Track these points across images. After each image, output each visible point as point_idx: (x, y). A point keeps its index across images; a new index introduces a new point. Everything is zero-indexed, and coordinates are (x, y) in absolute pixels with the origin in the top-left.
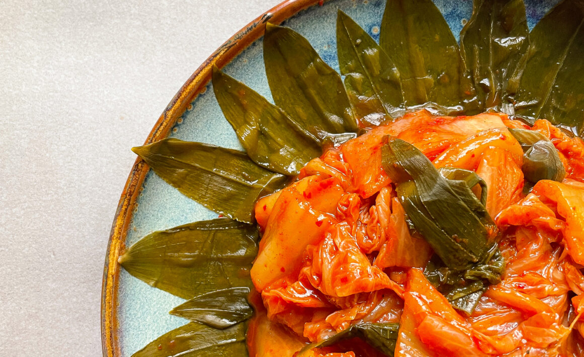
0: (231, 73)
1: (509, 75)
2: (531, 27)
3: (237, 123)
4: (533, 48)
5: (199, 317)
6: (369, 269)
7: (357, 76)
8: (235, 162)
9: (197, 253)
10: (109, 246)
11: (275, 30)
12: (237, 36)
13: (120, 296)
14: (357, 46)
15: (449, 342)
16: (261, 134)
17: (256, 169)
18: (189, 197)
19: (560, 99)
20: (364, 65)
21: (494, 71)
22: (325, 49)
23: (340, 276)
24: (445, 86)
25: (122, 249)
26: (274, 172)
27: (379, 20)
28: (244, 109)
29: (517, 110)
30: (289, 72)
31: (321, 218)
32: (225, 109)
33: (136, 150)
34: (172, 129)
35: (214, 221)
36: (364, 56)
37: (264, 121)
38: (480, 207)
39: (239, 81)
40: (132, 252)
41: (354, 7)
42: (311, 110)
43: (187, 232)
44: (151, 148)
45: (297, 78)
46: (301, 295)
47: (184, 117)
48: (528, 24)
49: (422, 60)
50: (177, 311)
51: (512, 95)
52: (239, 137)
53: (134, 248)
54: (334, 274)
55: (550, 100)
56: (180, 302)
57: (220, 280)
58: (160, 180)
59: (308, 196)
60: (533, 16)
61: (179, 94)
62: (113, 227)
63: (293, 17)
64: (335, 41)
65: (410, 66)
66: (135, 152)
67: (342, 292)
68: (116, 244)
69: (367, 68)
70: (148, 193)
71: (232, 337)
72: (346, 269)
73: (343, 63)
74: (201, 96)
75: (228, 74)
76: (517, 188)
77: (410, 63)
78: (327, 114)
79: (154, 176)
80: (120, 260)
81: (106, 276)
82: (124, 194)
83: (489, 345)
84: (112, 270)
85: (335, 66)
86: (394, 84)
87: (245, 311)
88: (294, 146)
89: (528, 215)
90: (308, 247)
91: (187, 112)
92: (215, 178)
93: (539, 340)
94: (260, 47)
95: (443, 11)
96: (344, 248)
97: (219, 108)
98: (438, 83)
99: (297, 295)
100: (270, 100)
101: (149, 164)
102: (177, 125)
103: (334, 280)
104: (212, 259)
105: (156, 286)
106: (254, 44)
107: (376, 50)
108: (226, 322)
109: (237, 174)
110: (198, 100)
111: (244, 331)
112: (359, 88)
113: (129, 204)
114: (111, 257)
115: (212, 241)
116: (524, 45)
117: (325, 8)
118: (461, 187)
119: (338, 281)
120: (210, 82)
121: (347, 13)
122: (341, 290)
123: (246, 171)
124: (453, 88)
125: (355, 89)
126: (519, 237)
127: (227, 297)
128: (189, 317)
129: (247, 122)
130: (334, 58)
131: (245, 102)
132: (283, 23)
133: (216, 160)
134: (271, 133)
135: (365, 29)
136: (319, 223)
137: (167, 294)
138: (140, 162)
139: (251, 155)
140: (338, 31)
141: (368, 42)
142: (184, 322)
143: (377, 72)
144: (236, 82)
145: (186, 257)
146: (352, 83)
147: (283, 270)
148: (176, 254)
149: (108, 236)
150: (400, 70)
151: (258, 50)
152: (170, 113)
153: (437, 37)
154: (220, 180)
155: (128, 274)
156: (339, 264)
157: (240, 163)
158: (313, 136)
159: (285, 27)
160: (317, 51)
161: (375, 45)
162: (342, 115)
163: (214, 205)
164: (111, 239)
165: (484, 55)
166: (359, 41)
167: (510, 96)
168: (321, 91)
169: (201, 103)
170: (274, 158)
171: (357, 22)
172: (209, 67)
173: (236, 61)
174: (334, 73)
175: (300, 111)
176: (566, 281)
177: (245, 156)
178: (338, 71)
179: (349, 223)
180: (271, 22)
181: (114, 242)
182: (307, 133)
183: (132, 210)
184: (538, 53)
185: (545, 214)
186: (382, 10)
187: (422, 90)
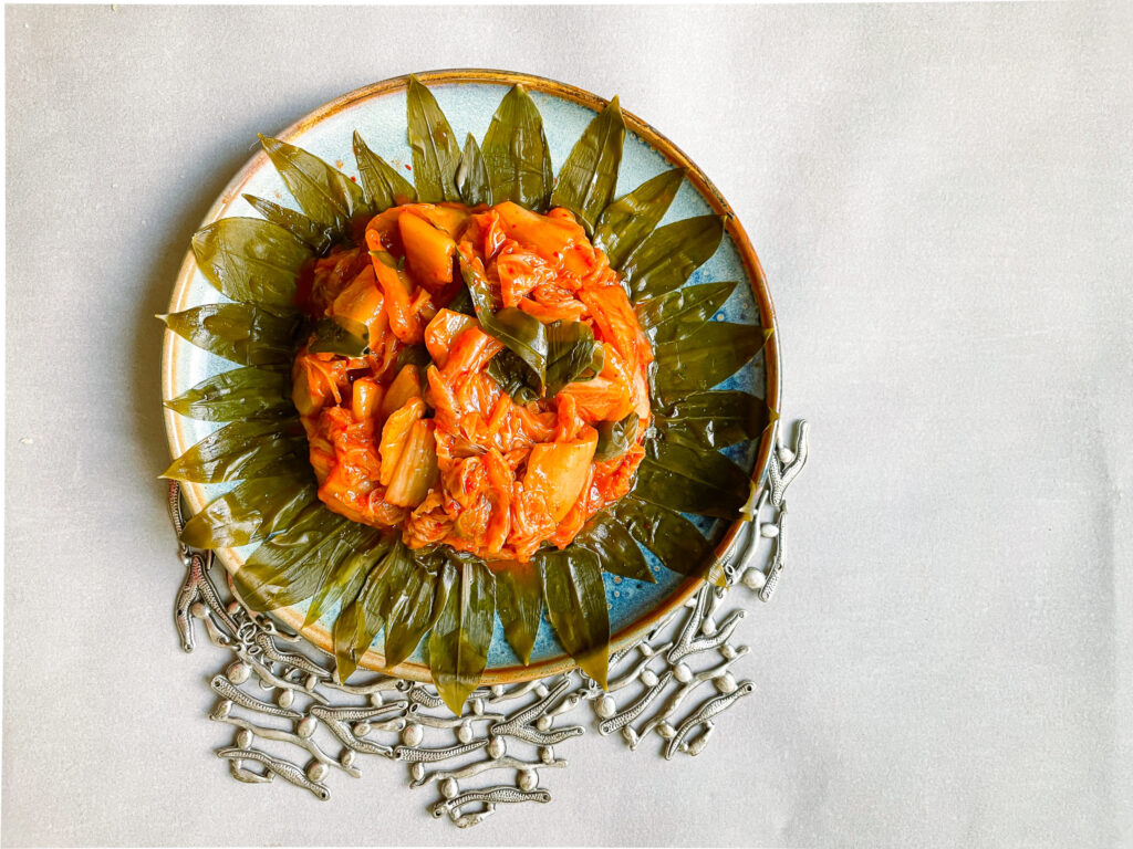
0: (683, 186)
1: (680, 434)
2: (722, 451)
3: (638, 194)
4: (704, 453)
5: (466, 160)
6: (520, 292)
7: (681, 302)
8: (605, 192)
9: (523, 158)
10: (532, 76)
11: (721, 223)
12: (715, 191)
13: (488, 86)
14: (707, 302)
15: (466, 352)
16: (630, 216)
17: (598, 212)
18: (573, 150)
19: (660, 479)
20: (691, 308)
21: (684, 422)
22: (705, 273)
23: (514, 268)
24: (671, 380)
25: (529, 87)
26: (595, 227)
27: (730, 320)
28: (651, 200)
29: (650, 441)
30: (684, 241)
31: (561, 256)
32: (652, 182)
33: (615, 99)
34: (634, 133)
35: (551, 174)
36: (698, 308)
37: (640, 219)
38: (572, 376)
39: (677, 195)
40: (525, 97)
41: (741, 296)
42: (651, 262)
43: (540, 147)
44: (617, 114)
45: (679, 248)
46: (495, 240)
47: (645, 143)
48: (725, 449)
49: (694, 360)
50: (470, 138)
51: (664, 437)
52: (626, 196)
53: (529, 99)
54: (515, 263)
55: (659, 469)
56: (479, 142)
57: (498, 179)
58: (588, 123)
59: (578, 248)
60: (732, 452)
61: (664, 139)
62: (548, 79)
63: (732, 241)
64: (712, 281)
65: (689, 349)
66: (614, 99)
67: (501, 269)
68: (533, 82)
69: (688, 311)
70: (577, 112)
71: (448, 190)
72: (520, 273)
73: (692, 289)
74: (664, 159)
75: (683, 183)
76: (590, 413)
77: (692, 349)
78: (647, 276)
79: (593, 117)
80: (519, 85)
81: (505, 73)
82: (577, 89)
83: (463, 383)
84: (511, 79)
85: (690, 283)
86: (673, 336)
87: (472, 200)
88: (619, 246)
89: (567, 418)
90: (535, 246)
91: (649, 147)
92: (590, 175)
93: (467, 421)
94: (707, 212)
95: (736, 375)
96: (537, 272)
97: (652, 177)
98: (675, 374)
99: (495, 235)
100: (660, 225)
101: (603, 112)
102: (637, 137)
103: (511, 262)
104: (517, 172)
105: (494, 119)
106: (708, 206)
107: (703, 318)
108: (461, 184)
109: (593, 195)
110: (660, 156)
111: (454, 201)
112: (670, 305)
113: (568, 93)
114: (522, 77)
115: (533, 172)
116: (707, 446)
117: (739, 270)
118: (588, 360)
119: (509, 266)
120: (676, 166)
121: (735, 291)
122: (502, 268)
123: (597, 202)
124: (669, 387)
125: (670, 301)
126: (548, 415)
127: (484, 186)
128: (466, 151)
129: (640, 203)
130: (696, 281)
131: (658, 201)
132: (727, 232)
133: (605, 175)
134: (631, 225)
135: (722, 308)
136: (556, 255)
137: (486, 130)
138: (606, 104)
139: (611, 207)
140: (720, 283)
141: (711, 311)
142: (462, 146)
143: (684, 319)
144: (676, 192)
145: (520, 147)
146: (675, 299)
147: (514, 226)
148: (521, 139)
149: (542, 75)
150: (685, 340)
151: (704, 211)
152: (648, 130)
153: (714, 372)
154: (588, 179)
155: (505, 93)
156: (523, 267)
157: (603, 198)
158: (627, 263)
159: (724, 234)
160: (703, 266)
161: (707, 317)
162: (647, 289)
163: (564, 172)
164: (538, 77)
165: (698, 412)
166: (711, 303)
167: (663, 436)
168: (668, 271)
169: (656, 158)
170: (608, 228)
171: (728, 300)
172: (687, 164)
173: (694, 190)
174: (685, 280)
175: (650, 252)
176: (514, 449)
177: (609, 202)
178: (685, 286)
179: (556, 280)
180: (727, 220)
181: (535, 80)
182: (630, 258)
183: (563, 97)
184: (699, 458)
185: (569, 432)
186: (739, 321)
187: (668, 360)
